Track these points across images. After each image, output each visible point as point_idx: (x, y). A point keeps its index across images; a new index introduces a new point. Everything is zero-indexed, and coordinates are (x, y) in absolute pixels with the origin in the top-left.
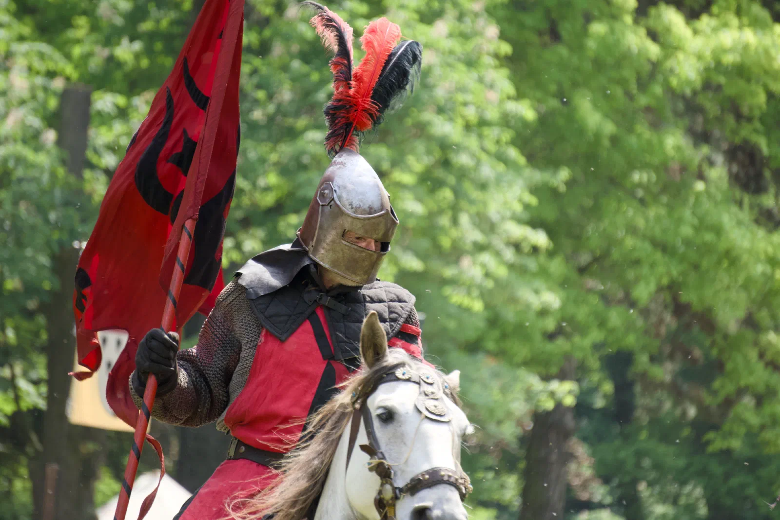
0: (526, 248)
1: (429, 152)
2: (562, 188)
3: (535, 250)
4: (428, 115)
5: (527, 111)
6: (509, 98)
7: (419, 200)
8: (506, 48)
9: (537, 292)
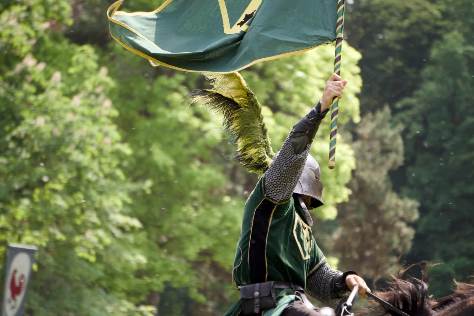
0: (128, 229)
1: (70, 171)
2: (149, 192)
3: (133, 228)
4: (69, 150)
5: (127, 150)
6: (117, 142)
7: (64, 199)
8: (115, 113)
9: (133, 255)
